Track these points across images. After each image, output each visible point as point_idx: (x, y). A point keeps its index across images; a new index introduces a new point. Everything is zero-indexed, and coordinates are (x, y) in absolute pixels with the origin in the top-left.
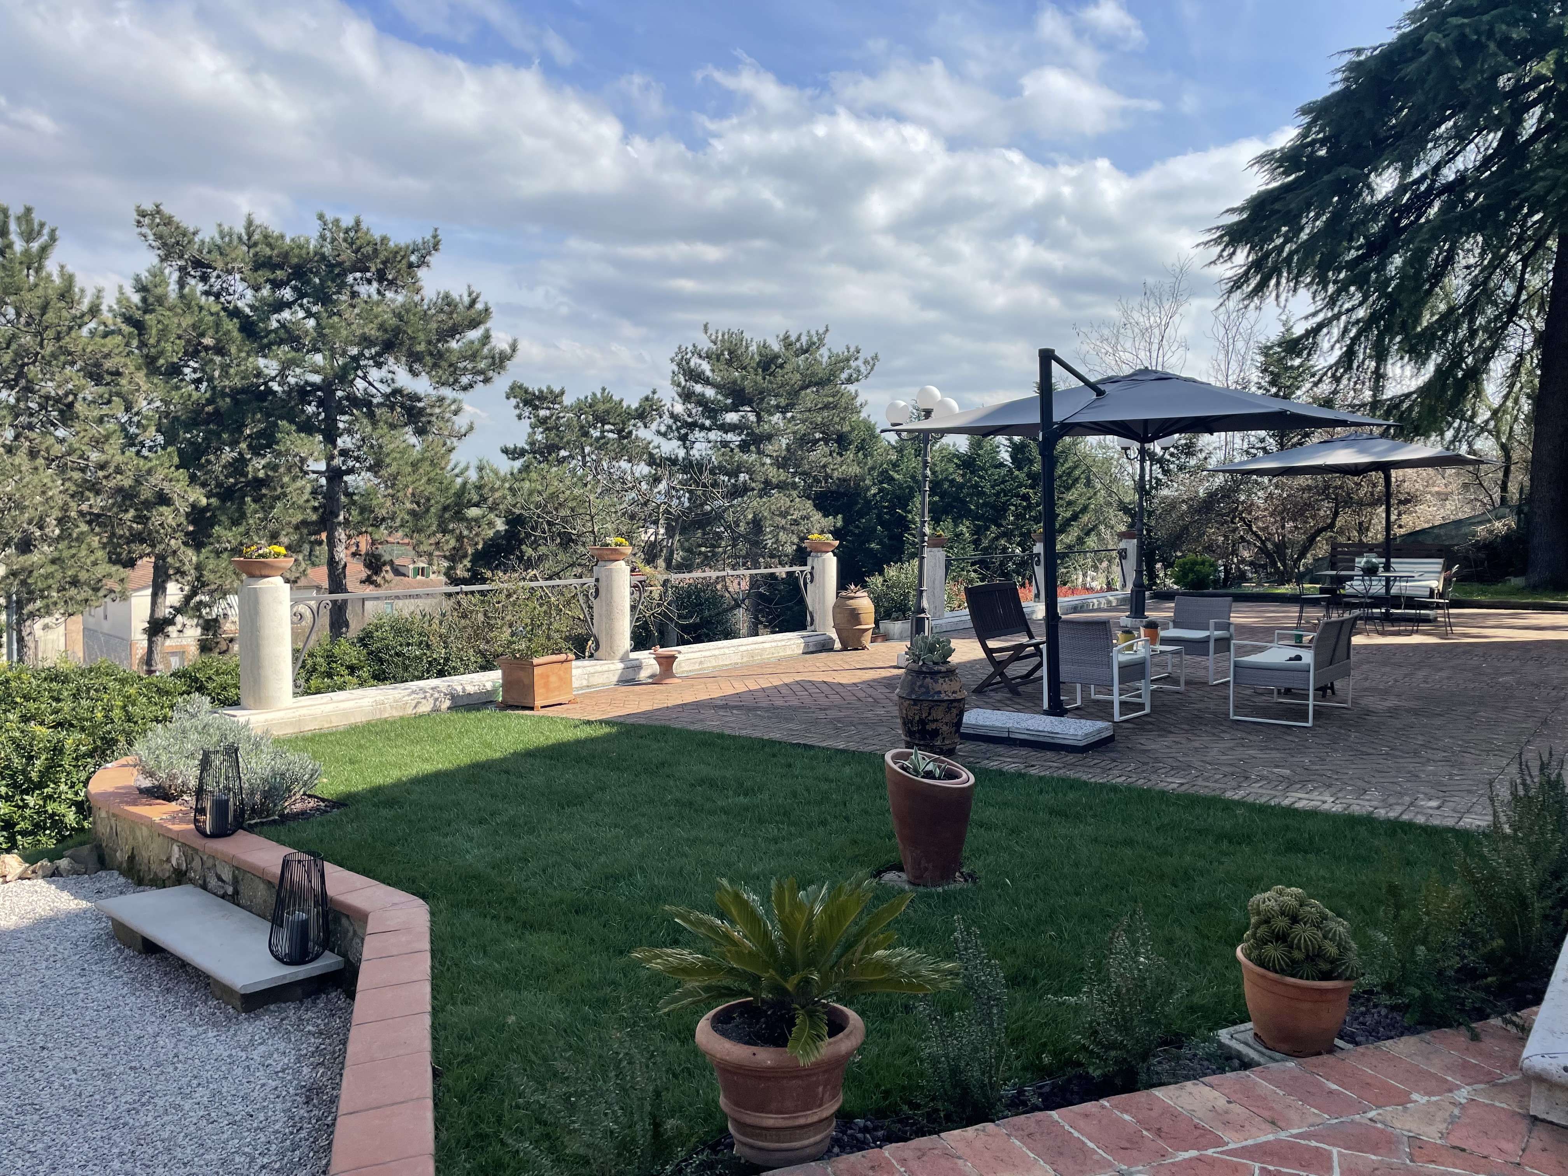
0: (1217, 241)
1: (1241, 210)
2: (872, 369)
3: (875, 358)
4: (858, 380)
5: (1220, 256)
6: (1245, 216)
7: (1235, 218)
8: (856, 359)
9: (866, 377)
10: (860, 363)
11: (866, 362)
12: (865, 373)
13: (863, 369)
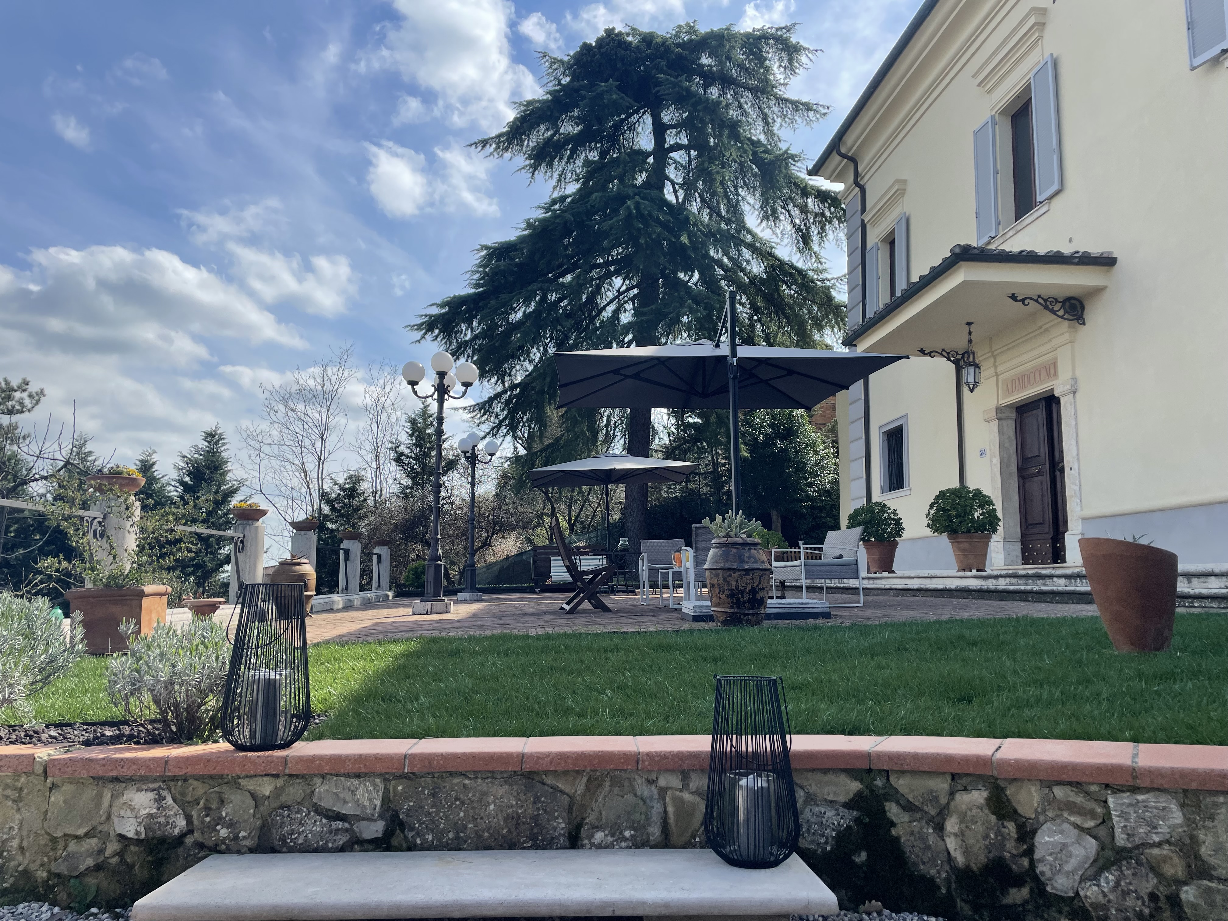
0: (419, 327)
1: (442, 306)
2: (38, 402)
3: (42, 393)
4: (22, 412)
5: (423, 337)
6: (443, 311)
7: (435, 311)
8: (24, 390)
9: (29, 411)
10: (25, 395)
11: (31, 396)
12: (30, 406)
13: (28, 402)
